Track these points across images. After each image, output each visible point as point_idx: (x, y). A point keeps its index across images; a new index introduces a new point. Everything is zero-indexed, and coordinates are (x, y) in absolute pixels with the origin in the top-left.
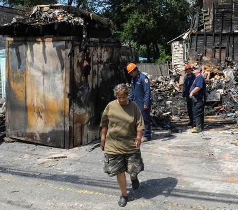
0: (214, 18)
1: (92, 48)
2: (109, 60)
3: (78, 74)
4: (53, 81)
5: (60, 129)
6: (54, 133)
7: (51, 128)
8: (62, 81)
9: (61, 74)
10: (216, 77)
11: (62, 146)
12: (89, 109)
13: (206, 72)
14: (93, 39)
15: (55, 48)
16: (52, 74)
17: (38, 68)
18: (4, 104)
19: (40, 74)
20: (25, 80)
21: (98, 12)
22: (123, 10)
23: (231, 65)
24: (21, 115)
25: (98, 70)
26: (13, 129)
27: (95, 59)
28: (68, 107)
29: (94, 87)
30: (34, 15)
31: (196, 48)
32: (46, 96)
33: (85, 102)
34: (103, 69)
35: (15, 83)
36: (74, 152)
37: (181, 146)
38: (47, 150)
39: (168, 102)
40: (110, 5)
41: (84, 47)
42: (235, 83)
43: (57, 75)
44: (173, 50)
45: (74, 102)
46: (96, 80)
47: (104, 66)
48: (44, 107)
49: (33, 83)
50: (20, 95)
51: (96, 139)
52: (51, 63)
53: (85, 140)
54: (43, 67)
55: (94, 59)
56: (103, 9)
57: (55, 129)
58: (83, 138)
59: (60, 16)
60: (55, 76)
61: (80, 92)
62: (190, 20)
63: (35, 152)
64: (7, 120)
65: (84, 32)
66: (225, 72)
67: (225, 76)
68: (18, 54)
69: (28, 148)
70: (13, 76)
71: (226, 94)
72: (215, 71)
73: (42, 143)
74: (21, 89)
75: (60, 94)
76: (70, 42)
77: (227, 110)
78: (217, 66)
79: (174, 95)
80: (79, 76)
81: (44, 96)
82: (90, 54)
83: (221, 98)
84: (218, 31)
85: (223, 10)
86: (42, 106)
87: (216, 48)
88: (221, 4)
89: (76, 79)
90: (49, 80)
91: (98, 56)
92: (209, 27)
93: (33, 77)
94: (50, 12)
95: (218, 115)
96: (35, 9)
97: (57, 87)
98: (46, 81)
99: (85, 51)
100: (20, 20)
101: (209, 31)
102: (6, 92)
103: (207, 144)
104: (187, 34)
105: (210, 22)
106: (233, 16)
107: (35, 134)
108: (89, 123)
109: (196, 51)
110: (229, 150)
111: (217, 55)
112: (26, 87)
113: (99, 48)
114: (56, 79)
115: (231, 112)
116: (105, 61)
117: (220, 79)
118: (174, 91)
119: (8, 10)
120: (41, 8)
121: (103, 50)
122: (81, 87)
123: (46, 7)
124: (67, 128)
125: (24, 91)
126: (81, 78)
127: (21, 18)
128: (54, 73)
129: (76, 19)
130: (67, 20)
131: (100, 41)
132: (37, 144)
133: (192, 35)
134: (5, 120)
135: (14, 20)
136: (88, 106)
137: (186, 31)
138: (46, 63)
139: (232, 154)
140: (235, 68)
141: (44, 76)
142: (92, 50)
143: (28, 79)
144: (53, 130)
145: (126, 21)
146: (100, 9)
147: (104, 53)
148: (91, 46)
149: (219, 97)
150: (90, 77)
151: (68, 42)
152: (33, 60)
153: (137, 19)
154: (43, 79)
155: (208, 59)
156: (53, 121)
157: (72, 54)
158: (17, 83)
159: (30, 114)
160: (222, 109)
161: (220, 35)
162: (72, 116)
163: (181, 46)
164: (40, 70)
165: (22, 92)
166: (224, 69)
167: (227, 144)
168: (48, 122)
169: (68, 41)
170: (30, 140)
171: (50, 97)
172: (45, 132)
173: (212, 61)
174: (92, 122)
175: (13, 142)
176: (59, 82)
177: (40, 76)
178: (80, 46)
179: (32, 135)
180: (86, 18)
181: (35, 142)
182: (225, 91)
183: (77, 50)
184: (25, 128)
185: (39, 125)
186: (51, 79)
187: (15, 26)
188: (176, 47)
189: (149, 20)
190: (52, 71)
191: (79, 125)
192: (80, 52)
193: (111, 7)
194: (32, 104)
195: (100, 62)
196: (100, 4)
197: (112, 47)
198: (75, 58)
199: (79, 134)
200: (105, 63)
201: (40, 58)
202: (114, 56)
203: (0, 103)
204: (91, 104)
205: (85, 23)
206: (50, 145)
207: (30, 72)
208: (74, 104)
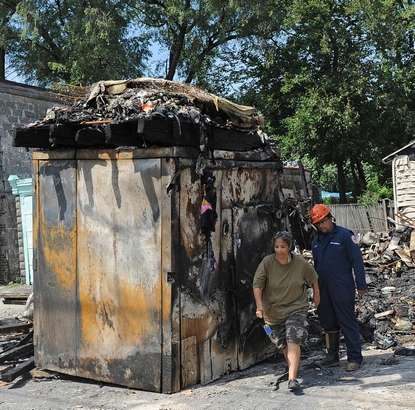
1: (220, 172)
2: (257, 198)
3: (189, 230)
4: (136, 245)
5: (151, 350)
6: (137, 359)
7: (133, 348)
8: (154, 246)
9: (153, 229)
11: (157, 386)
12: (215, 306)
14: (221, 153)
15: (139, 174)
16: (134, 231)
17: (103, 217)
18: (31, 296)
19: (107, 230)
20: (74, 245)
21: (230, 93)
22: (285, 89)
24: (68, 320)
25: (233, 220)
26: (51, 350)
27: (226, 196)
28: (168, 301)
29: (225, 258)
30: (92, 103)
32: (121, 278)
33: (205, 291)
34: (244, 219)
35: (53, 252)
36: (184, 402)
38: (125, 397)
39: (387, 290)
40: (257, 79)
41: (201, 172)
43: (143, 233)
44: (396, 174)
45: (182, 290)
46: (228, 242)
47: (246, 211)
48: (116, 303)
49: (94, 250)
50: (65, 277)
51: (231, 372)
52: (131, 207)
53: (205, 373)
54: (113, 215)
55: (224, 197)
56: (242, 88)
57: (141, 349)
58: (202, 368)
59: (150, 103)
60: (139, 235)
61: (195, 270)
63: (100, 402)
64: (37, 330)
68: (59, 188)
69: (84, 392)
70: (49, 235)
73: (113, 381)
74: (67, 264)
75: (152, 273)
76: (171, 160)
79: (399, 274)
80: (192, 235)
81: (116, 278)
82: (216, 185)
86: (112, 301)
89: (186, 242)
90: (126, 243)
91: (231, 191)
93: (92, 237)
94: (126, 95)
96: (94, 90)
97: (143, 259)
98: (120, 246)
99: (204, 179)
100: (62, 113)
102: (35, 270)
107: (97, 360)
108: (215, 337)
112: (77, 260)
113: (235, 173)
114: (142, 241)
116: (247, 200)
118: (399, 265)
119: (36, 93)
120: (107, 87)
121: (243, 177)
122: (195, 259)
123: (118, 86)
124: (168, 348)
125: (73, 268)
126: (195, 237)
127: (65, 109)
128: (138, 228)
129: (183, 110)
130: (165, 112)
131: (237, 158)
132: (103, 384)
134: (33, 332)
135: (50, 115)
136: (213, 299)
138: (119, 207)
141: (115, 235)
142: (218, 179)
143: (82, 241)
144: (138, 353)
145: (291, 113)
146: (234, 88)
147: (245, 182)
148: (217, 169)
150: (214, 236)
151: (168, 161)
152: (91, 200)
153: (315, 108)
154: (115, 243)
156: (137, 332)
157: (175, 187)
158: (57, 252)
159: (86, 318)
162: (178, 321)
163: (413, 166)
164: (107, 223)
165: (68, 269)
168: (125, 336)
169: (167, 158)
170: (87, 374)
171: (130, 281)
172: (119, 357)
174: (222, 334)
175: (51, 379)
176: (148, 247)
177: (107, 236)
178: (193, 168)
179: (91, 365)
180: (206, 107)
181: (98, 379)
183: (186, 177)
185: (106, 343)
186: (130, 241)
187: (52, 126)
188: (401, 168)
189: (342, 109)
190: (133, 224)
191: (192, 340)
192: (193, 182)
193: (258, 84)
194: (91, 296)
195: (237, 204)
196: (235, 77)
197: (263, 171)
198: (183, 194)
199: (193, 360)
200: (248, 205)
201: (107, 197)
202: (268, 190)
203: (21, 294)
204: (219, 294)
205: (202, 120)
206: (130, 385)
207: (85, 227)
208: (182, 295)
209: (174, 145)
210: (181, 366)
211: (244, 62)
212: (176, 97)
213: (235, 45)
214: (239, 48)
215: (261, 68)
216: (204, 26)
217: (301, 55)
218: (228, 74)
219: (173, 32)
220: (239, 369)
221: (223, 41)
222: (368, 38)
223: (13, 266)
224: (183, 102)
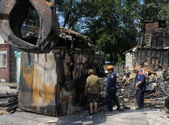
0: (152, 40)
1: (77, 54)
2: (86, 62)
3: (66, 70)
5: (53, 104)
6: (49, 107)
7: (47, 104)
10: (152, 75)
11: (54, 115)
12: (72, 92)
13: (146, 72)
14: (77, 49)
15: (53, 53)
16: (50, 70)
17: (41, 65)
18: (18, 87)
19: (42, 69)
20: (32, 73)
21: (81, 32)
22: (97, 32)
23: (161, 68)
24: (28, 94)
25: (79, 68)
26: (23, 103)
27: (78, 61)
28: (59, 90)
29: (76, 79)
31: (141, 57)
32: (46, 83)
33: (70, 88)
34: (83, 68)
35: (26, 74)
36: (61, 120)
37: (129, 117)
38: (44, 118)
39: (122, 90)
40: (89, 29)
41: (71, 53)
42: (163, 79)
43: (53, 70)
44: (127, 58)
46: (78, 74)
47: (83, 66)
48: (43, 90)
49: (38, 75)
50: (28, 82)
51: (76, 112)
52: (50, 63)
53: (68, 112)
54: (45, 65)
55: (77, 61)
56: (84, 31)
57: (50, 104)
58: (68, 110)
60: (52, 71)
61: (67, 82)
62: (138, 40)
63: (36, 119)
64: (19, 97)
65: (72, 45)
66: (157, 73)
67: (158, 75)
68: (29, 56)
69: (32, 116)
70: (25, 69)
71: (158, 86)
72: (152, 71)
73: (41, 113)
74: (30, 78)
75: (55, 82)
76: (63, 50)
77: (158, 96)
78: (153, 68)
79: (126, 85)
81: (44, 83)
82: (75, 58)
83: (155, 88)
84: (154, 47)
85: (158, 35)
86: (42, 90)
87: (152, 58)
88: (156, 31)
89: (65, 73)
90: (48, 73)
91: (79, 60)
92: (149, 45)
93: (37, 70)
95: (152, 99)
97: (52, 78)
98: (46, 74)
99: (72, 56)
100: (32, 34)
101: (149, 47)
102: (20, 79)
103: (145, 116)
104: (135, 49)
105: (150, 42)
106: (163, 39)
107: (36, 107)
108: (72, 101)
109: (140, 59)
110: (159, 121)
111: (153, 62)
112: (33, 77)
113: (81, 55)
114: (52, 73)
115: (160, 97)
117: (154, 76)
118: (126, 83)
119: (25, 28)
121: (83, 56)
122: (68, 79)
124: (58, 104)
126: (68, 72)
128: (51, 69)
129: (67, 36)
130: (62, 37)
131: (82, 51)
132: (38, 114)
133: (138, 49)
134: (18, 98)
135: (28, 35)
136: (72, 90)
137: (134, 47)
138: (46, 62)
139: (160, 124)
140: (163, 70)
141: (45, 71)
142: (76, 56)
143: (35, 72)
144: (49, 105)
145: (98, 39)
146: (82, 31)
147: (83, 58)
148: (76, 53)
149: (153, 88)
150: (74, 73)
151: (62, 50)
152: (38, 60)
153: (105, 38)
154: (44, 73)
155: (147, 64)
156: (49, 99)
157: (63, 58)
158: (27, 74)
159: (34, 94)
160: (155, 95)
161: (155, 50)
162: (61, 96)
163: (131, 55)
164: (43, 67)
165: (30, 80)
166: (157, 70)
167: (157, 117)
168: (45, 100)
170: (33, 111)
171: (48, 84)
172: (43, 106)
173: (150, 65)
174: (74, 100)
175: (22, 111)
176: (54, 74)
177: (42, 70)
178: (69, 53)
179: (35, 108)
180: (74, 36)
181: (36, 112)
182: (157, 85)
183: (67, 55)
184: (31, 103)
185: (39, 102)
186: (49, 73)
187: (28, 38)
188: (128, 56)
189: (112, 39)
190: (50, 67)
191: (65, 102)
192: (68, 57)
193: (89, 30)
194: (36, 88)
195: (81, 63)
196: (83, 28)
197: (89, 54)
198: (65, 60)
199: (65, 108)
200: (84, 64)
201: (43, 59)
202: (90, 60)
203: (16, 86)
204: (74, 89)
205: (72, 39)
206: (46, 114)
207: (36, 68)
208: (63, 89)
209: (64, 46)
210: (61, 110)
211: (86, 24)
212: (65, 32)
213: (83, 19)
214: (84, 20)
215: (91, 26)
216: (75, 13)
217: (102, 23)
218: (81, 27)
219: (66, 14)
220: (78, 111)
221: (80, 17)
222: (121, 20)
223: (14, 78)
224: (67, 34)
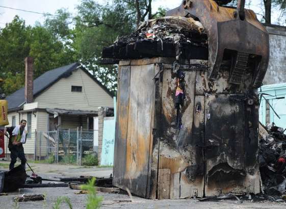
6: (140, 180)
7: (140, 173)
17: (135, 98)
19: (136, 105)
20: (127, 114)
25: (205, 102)
34: (213, 101)
47: (216, 97)
49: (132, 116)
55: (198, 88)
60: (145, 107)
61: (172, 130)
76: (157, 64)
98: (139, 114)
114: (146, 111)
122: (173, 124)
126: (173, 111)
130: (155, 38)
136: (186, 150)
141: (138, 108)
154: (137, 112)
156: (142, 164)
162: (157, 158)
164: (136, 101)
176: (148, 114)
186: (143, 111)
192: (173, 78)
208: (161, 143)
209: (160, 56)
210: (157, 185)
